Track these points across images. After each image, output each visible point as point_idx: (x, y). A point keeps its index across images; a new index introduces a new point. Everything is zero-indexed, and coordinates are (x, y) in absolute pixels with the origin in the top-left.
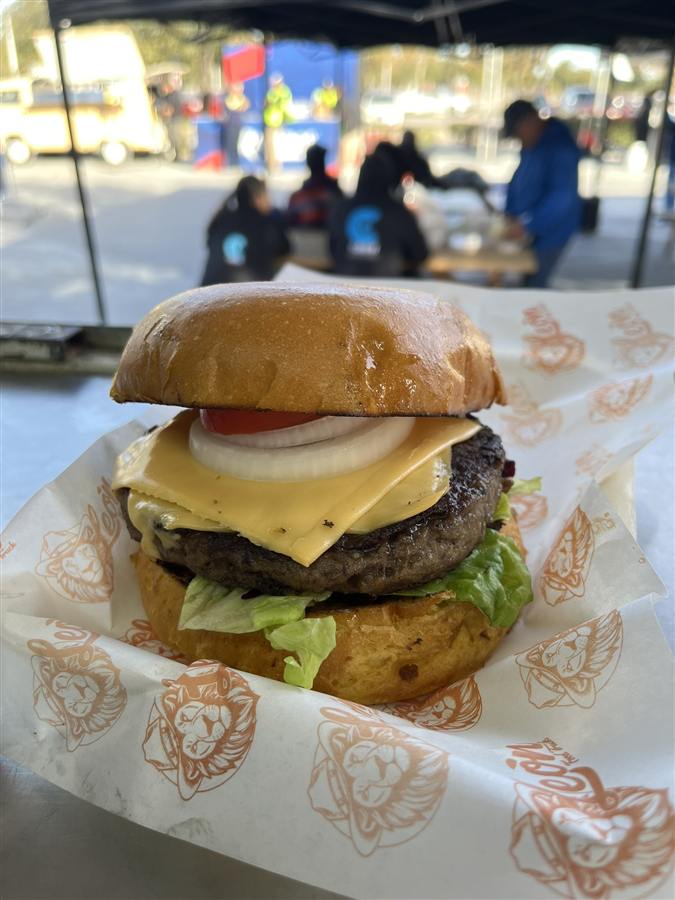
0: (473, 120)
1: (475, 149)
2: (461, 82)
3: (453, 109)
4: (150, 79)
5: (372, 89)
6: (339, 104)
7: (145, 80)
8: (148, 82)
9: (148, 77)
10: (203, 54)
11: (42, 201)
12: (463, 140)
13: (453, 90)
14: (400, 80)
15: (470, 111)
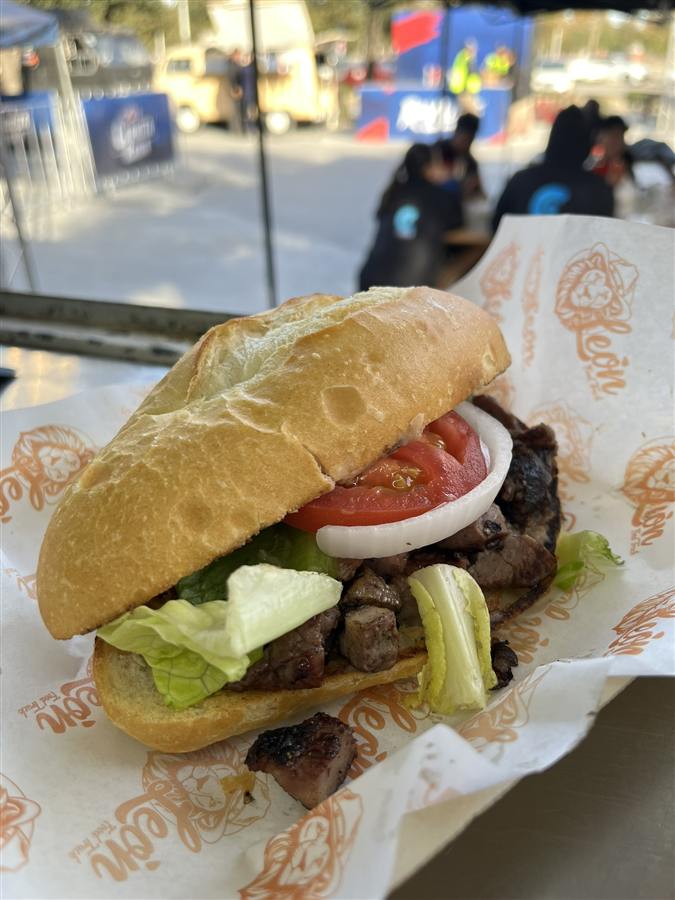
0: (649, 89)
1: (655, 119)
2: (636, 49)
3: (627, 77)
4: (319, 46)
5: (542, 56)
6: (511, 70)
7: (314, 48)
8: (317, 50)
9: (316, 45)
10: (371, 21)
11: (207, 168)
12: (640, 109)
13: (628, 58)
14: (571, 47)
15: (646, 79)
